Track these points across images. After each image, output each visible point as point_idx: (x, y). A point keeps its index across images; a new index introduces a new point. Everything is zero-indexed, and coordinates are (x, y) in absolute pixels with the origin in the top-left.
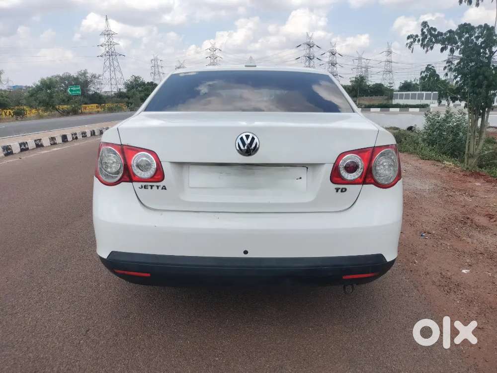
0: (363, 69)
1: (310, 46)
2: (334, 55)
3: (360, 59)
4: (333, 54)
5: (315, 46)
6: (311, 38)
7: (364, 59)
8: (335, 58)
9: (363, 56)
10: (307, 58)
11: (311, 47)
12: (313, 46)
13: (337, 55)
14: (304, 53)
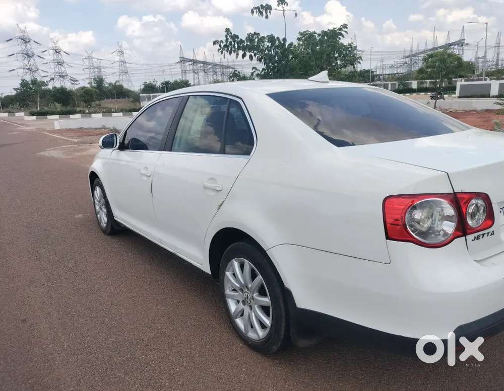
0: (96, 70)
1: (25, 40)
2: (59, 53)
3: (89, 58)
4: (57, 52)
5: (32, 42)
6: (24, 31)
7: (94, 58)
8: (60, 56)
9: (93, 55)
10: (25, 56)
11: (26, 42)
12: (29, 41)
13: (62, 53)
14: (19, 49)
